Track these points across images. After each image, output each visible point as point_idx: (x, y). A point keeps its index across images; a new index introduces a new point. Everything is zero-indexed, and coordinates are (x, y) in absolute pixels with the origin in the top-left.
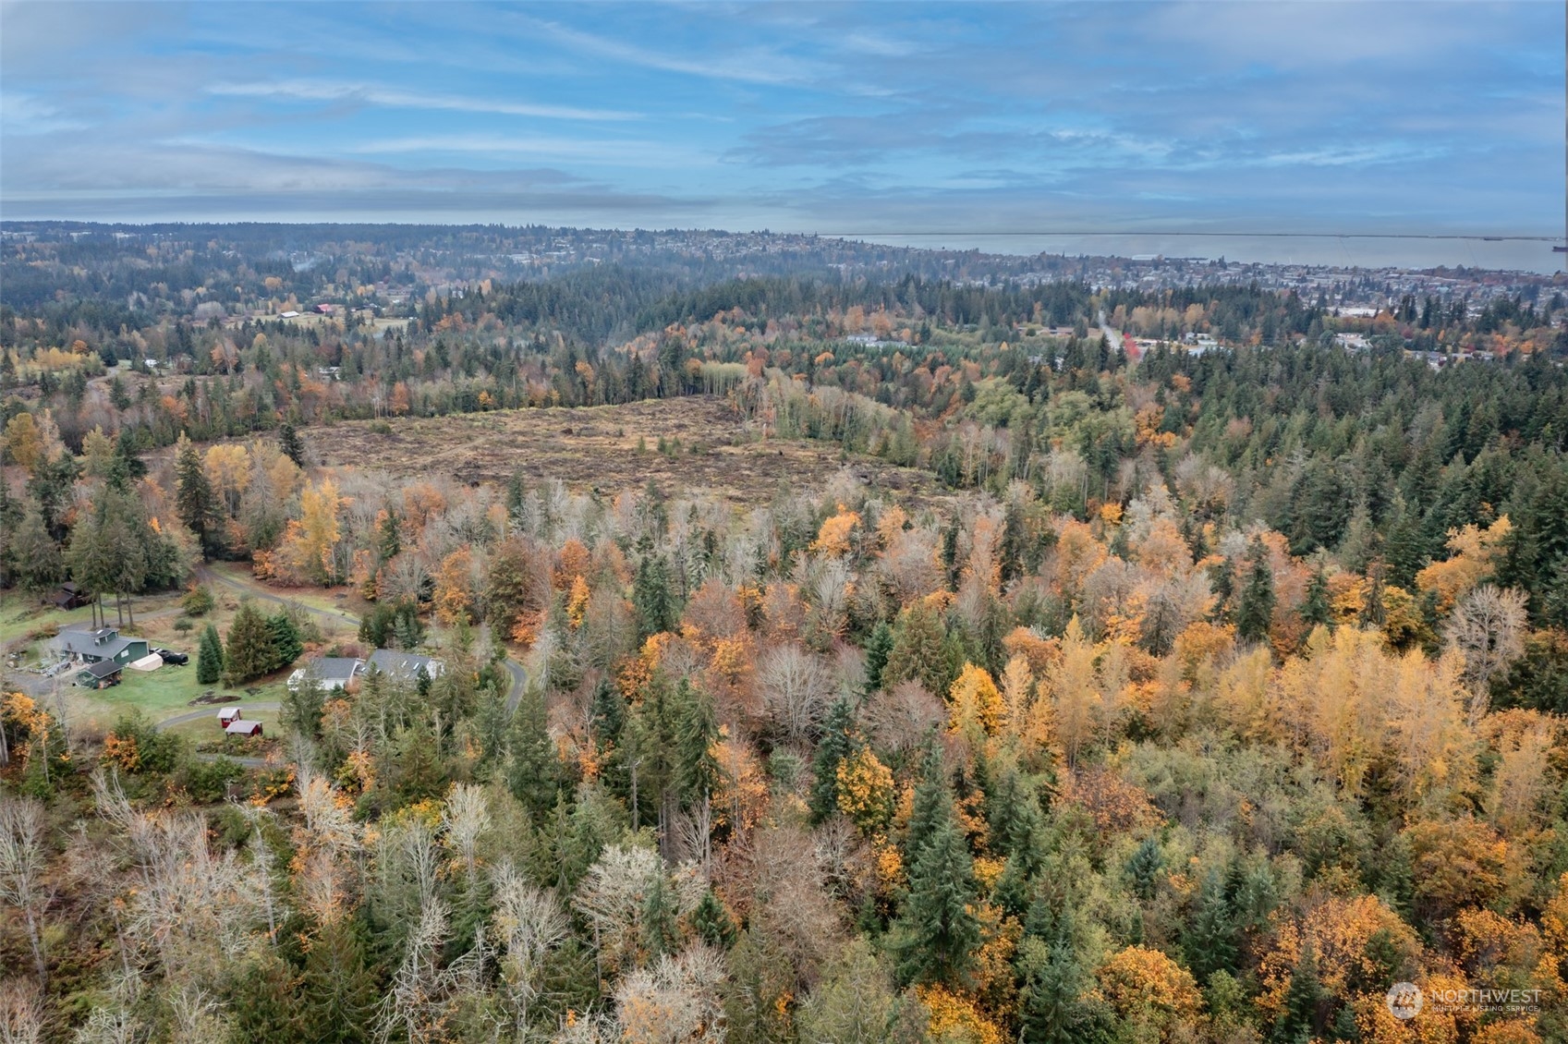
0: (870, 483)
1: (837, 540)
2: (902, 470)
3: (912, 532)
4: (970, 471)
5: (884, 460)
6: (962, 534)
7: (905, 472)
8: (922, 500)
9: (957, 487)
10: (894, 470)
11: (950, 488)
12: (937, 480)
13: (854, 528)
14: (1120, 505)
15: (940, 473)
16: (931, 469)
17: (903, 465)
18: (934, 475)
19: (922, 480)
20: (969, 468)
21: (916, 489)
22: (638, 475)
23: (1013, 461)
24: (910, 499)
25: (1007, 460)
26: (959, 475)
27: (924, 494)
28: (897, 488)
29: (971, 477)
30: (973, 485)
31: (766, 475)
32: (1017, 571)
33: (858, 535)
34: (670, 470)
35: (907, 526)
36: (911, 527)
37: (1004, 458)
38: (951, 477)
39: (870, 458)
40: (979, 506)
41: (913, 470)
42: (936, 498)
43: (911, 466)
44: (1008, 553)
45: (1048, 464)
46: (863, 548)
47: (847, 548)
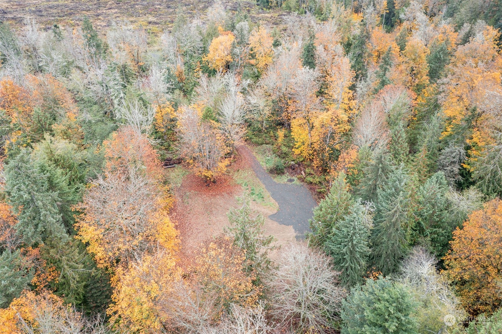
1: (223, 54)
8: (254, 17)
9: (267, 8)
15: (258, 1)
18: (255, 2)
19: (250, 5)
21: (249, 11)
29: (275, 2)
33: (238, 50)
34: (117, 8)
35: (277, 44)
36: (279, 45)
38: (264, 3)
46: (241, 59)
47: (230, 60)
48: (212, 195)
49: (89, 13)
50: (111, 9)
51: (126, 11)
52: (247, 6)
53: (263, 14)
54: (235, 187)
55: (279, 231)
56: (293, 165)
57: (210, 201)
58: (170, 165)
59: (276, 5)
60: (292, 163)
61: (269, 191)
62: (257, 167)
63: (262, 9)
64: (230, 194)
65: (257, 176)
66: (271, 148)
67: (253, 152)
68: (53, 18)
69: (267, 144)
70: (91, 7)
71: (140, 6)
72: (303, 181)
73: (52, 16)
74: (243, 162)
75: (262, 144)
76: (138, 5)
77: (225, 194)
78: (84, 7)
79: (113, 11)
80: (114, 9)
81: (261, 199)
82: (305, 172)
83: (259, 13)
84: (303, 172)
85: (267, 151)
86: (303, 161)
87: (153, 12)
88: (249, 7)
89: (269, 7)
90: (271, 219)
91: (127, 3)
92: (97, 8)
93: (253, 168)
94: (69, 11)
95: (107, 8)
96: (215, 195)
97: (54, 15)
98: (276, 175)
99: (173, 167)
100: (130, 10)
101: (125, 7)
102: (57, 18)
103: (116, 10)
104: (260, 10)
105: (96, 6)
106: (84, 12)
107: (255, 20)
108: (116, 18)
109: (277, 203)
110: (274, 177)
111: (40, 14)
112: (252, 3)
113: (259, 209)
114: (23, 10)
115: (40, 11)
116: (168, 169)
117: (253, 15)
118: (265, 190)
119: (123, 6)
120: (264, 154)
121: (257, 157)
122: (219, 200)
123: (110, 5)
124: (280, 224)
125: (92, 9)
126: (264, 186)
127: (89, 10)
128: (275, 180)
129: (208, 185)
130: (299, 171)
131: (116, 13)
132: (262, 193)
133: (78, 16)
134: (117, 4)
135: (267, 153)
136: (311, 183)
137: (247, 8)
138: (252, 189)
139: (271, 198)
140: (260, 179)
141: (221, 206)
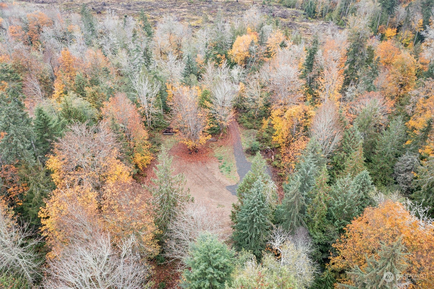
0: (273, 15)
1: (242, 50)
2: (289, 9)
3: (285, 49)
4: (320, 10)
5: (281, 5)
6: (319, 52)
7: (290, 10)
8: (296, 24)
9: (313, 18)
10: (285, 9)
11: (310, 18)
12: (304, 14)
13: (252, 44)
14: (396, 29)
15: (305, 11)
16: (302, 9)
17: (289, 7)
18: (303, 12)
19: (297, 14)
20: (319, 9)
21: (294, 19)
22: (172, 9)
23: (341, 5)
24: (290, 23)
25: (338, 5)
26: (314, 12)
27: (297, 21)
28: (285, 18)
29: (320, 13)
30: (320, 17)
31: (228, 10)
32: (355, 81)
33: (253, 48)
34: (187, 8)
35: (283, 45)
36: (285, 46)
37: (336, 4)
38: (311, 13)
39: (275, 4)
40: (329, 31)
41: (294, 9)
42: (303, 23)
43: (293, 8)
44: (350, 68)
45: (358, 7)
46: (257, 56)
47: (247, 55)
48: (189, 161)
49: (164, 10)
50: (182, 8)
51: (193, 11)
52: (294, 14)
53: (305, 23)
54: (211, 158)
55: (229, 200)
56: (267, 150)
57: (185, 166)
58: (169, 133)
59: (320, 15)
60: (268, 147)
61: (237, 167)
62: (238, 146)
63: (307, 18)
64: (204, 163)
65: (234, 153)
66: (256, 133)
67: (240, 134)
68: (136, 12)
69: (255, 129)
70: (167, 6)
71: (206, 8)
72: (270, 164)
73: (137, 10)
74: (229, 140)
75: (251, 128)
76: (204, 6)
77: (200, 162)
78: (162, 5)
79: (183, 10)
80: (185, 8)
81: (228, 171)
82: (275, 157)
83: (302, 21)
84: (273, 157)
85: (252, 135)
86: (277, 148)
87: (213, 13)
88: (295, 15)
89: (314, 17)
90: (227, 189)
91: (197, 4)
92: (172, 7)
93: (234, 146)
94: (150, 8)
95: (180, 7)
96: (191, 162)
97: (138, 9)
98: (250, 155)
99: (171, 135)
100: (197, 10)
101: (194, 8)
102: (139, 12)
103: (186, 9)
104: (305, 19)
105: (172, 5)
106: (161, 9)
107: (296, 26)
108: (183, 15)
109: (239, 178)
110: (248, 157)
111: (129, 8)
112: (300, 12)
113: (222, 179)
114: (118, 4)
115: (130, 6)
116: (166, 136)
117: (296, 23)
118: (235, 165)
119: (193, 6)
120: (249, 137)
121: (242, 138)
122: (193, 167)
123: (184, 5)
124: (233, 195)
125: (168, 7)
126: (235, 162)
127: (166, 8)
128: (247, 159)
129: (191, 153)
130: (270, 155)
131: (185, 12)
132: (231, 168)
133: (155, 12)
134: (189, 5)
135: (252, 137)
136: (276, 167)
137: (293, 17)
138: (225, 162)
139: (237, 172)
140: (235, 156)
141: (192, 171)
